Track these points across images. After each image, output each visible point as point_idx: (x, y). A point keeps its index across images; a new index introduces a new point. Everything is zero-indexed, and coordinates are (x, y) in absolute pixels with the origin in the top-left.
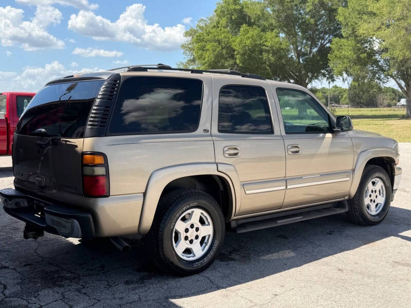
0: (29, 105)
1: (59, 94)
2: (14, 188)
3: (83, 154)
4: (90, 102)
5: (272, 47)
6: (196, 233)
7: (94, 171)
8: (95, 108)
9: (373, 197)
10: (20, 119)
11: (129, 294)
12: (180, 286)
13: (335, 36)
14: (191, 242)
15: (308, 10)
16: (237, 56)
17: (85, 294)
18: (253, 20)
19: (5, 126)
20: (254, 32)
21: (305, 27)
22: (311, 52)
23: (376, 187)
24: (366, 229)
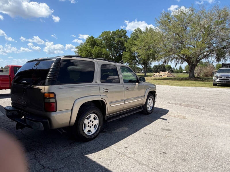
0: (19, 70)
1: (32, 67)
2: (11, 106)
3: (45, 93)
4: (48, 70)
5: (104, 53)
6: (92, 124)
7: (49, 100)
8: (50, 72)
9: (149, 105)
10: (15, 76)
11: (65, 153)
12: (87, 146)
13: (124, 51)
14: (90, 127)
15: (115, 42)
16: (93, 56)
17: (45, 154)
18: (98, 44)
19: (9, 78)
20: (98, 48)
21: (115, 47)
22: (116, 55)
23: (150, 101)
24: (148, 116)
